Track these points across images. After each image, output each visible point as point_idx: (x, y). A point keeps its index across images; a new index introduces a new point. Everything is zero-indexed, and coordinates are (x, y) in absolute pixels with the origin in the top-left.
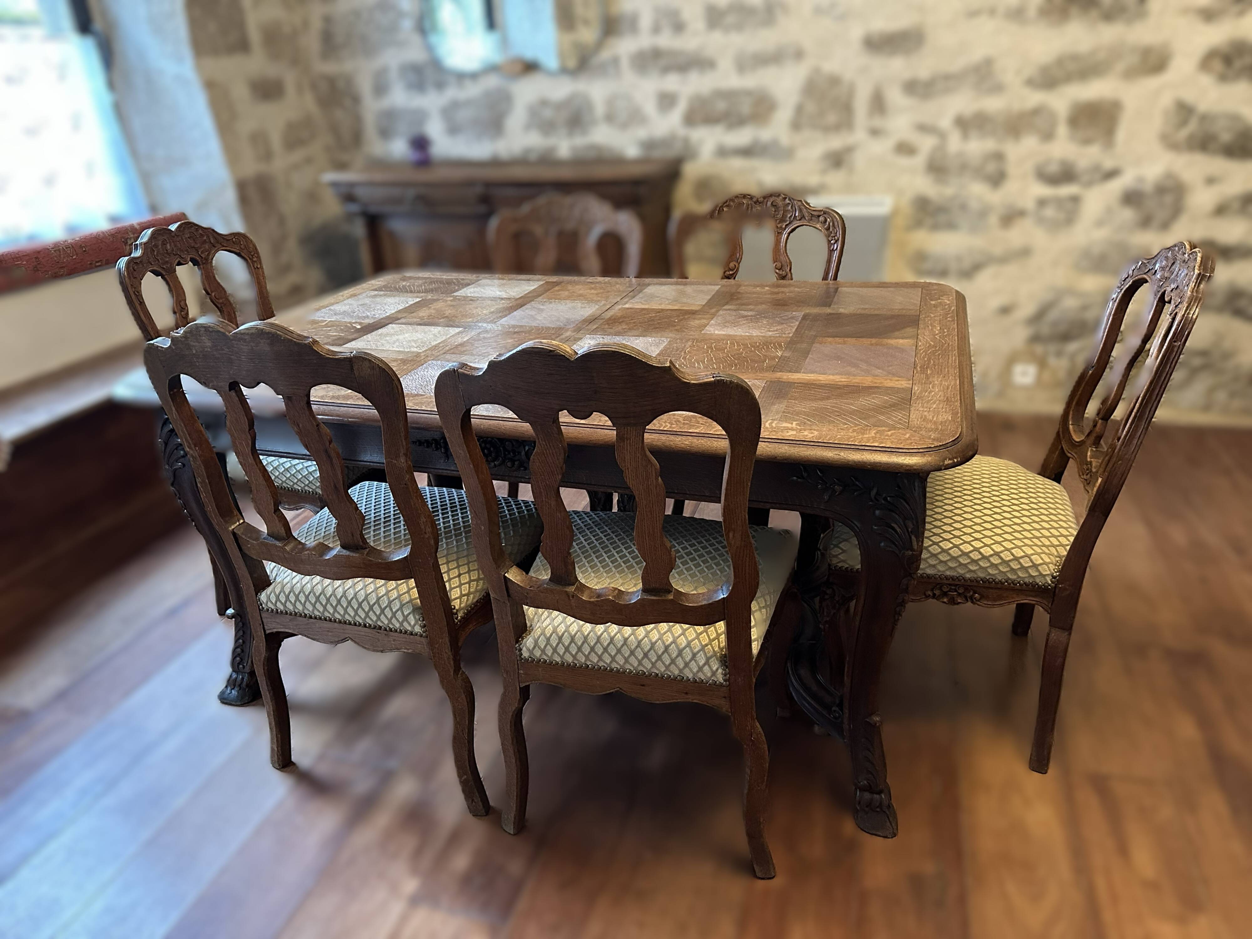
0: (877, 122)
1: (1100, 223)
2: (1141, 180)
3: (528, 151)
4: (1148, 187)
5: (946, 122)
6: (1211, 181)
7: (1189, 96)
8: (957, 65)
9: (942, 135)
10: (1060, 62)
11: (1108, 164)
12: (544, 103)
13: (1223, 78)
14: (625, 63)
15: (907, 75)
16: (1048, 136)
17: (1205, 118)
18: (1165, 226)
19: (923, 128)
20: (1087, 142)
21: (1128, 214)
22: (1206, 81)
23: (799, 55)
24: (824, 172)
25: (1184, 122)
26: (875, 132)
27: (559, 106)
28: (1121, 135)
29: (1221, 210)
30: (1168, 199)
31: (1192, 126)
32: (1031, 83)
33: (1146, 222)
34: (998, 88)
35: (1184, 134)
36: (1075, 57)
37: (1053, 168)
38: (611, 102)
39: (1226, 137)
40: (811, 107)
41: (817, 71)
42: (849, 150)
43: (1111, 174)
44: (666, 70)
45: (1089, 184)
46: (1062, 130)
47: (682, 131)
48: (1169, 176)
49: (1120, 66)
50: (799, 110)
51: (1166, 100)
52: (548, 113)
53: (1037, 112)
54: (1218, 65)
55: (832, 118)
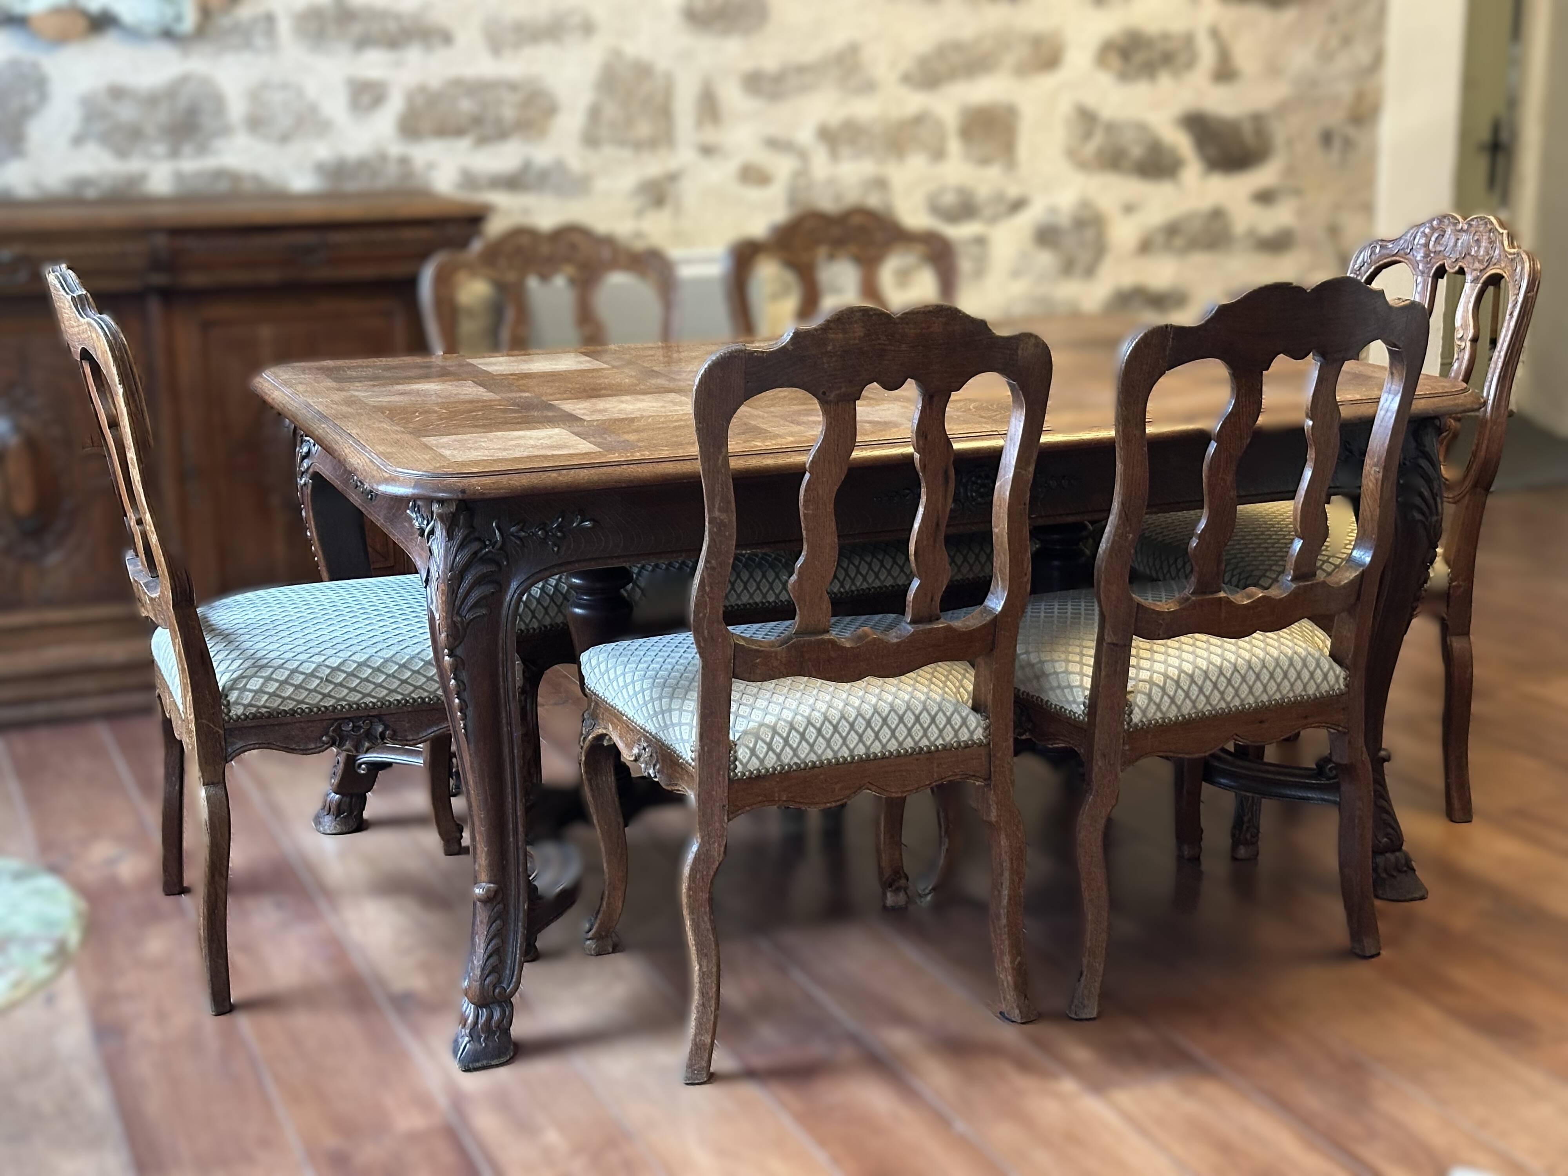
0: (710, 135)
1: (1016, 273)
2: (1053, 210)
3: (82, 182)
4: (1064, 220)
5: (805, 135)
6: (1129, 209)
7: (1091, 100)
8: (812, 53)
9: (803, 155)
10: (942, 51)
11: (1013, 191)
12: (117, 93)
13: (1124, 76)
14: (284, 27)
15: (748, 65)
16: (938, 154)
17: (1111, 128)
18: (1090, 272)
19: (775, 144)
20: (985, 161)
21: (1045, 259)
22: (1105, 80)
23: (588, 28)
24: (639, 213)
25: (1087, 135)
26: (707, 151)
27: (152, 100)
28: (1024, 149)
29: (1145, 247)
30: (1089, 234)
31: (1098, 140)
32: (907, 79)
33: (1068, 268)
34: (869, 87)
35: (1090, 148)
36: (957, 46)
37: (949, 199)
38: (256, 95)
39: (1137, 151)
40: (611, 111)
41: (617, 54)
42: (673, 177)
43: (1018, 205)
44: (363, 43)
45: (993, 220)
46: (954, 146)
47: (396, 149)
48: (1085, 204)
49: (1010, 59)
50: (594, 114)
51: (1064, 107)
52: (127, 113)
53: (919, 119)
54: (1115, 61)
55: (644, 129)
